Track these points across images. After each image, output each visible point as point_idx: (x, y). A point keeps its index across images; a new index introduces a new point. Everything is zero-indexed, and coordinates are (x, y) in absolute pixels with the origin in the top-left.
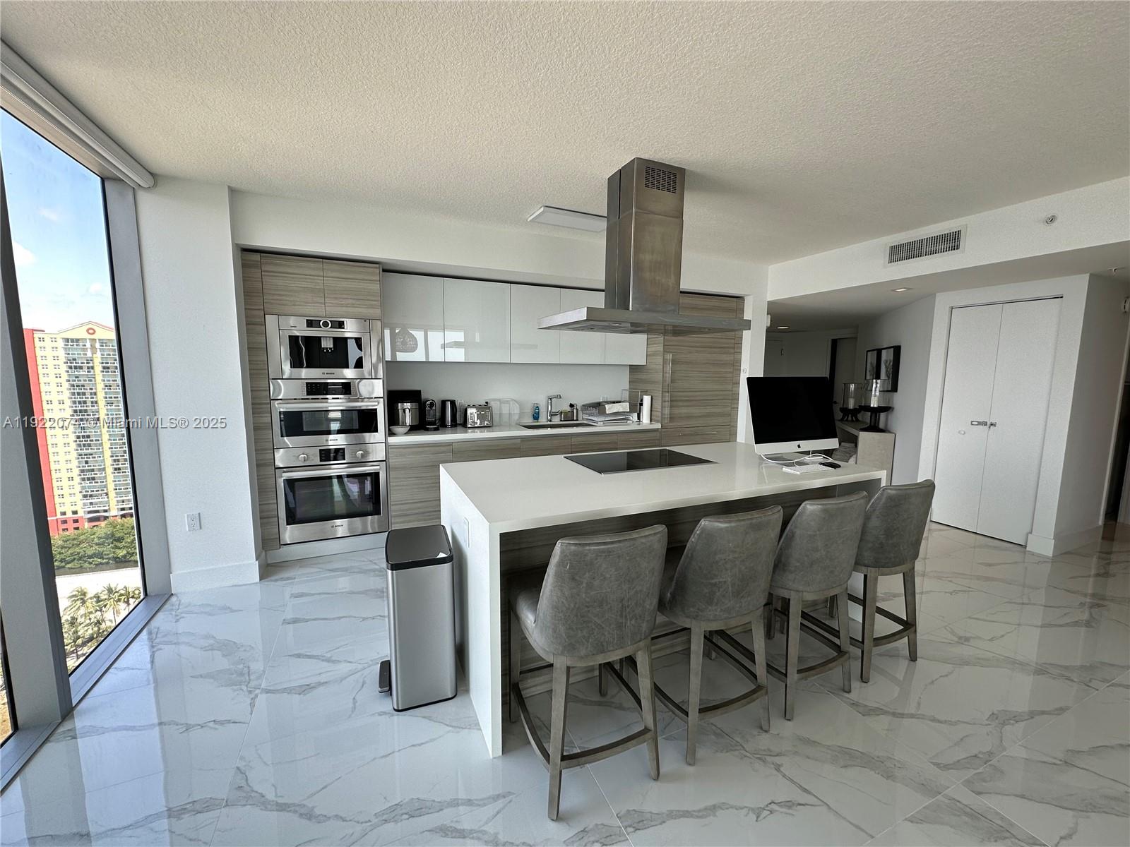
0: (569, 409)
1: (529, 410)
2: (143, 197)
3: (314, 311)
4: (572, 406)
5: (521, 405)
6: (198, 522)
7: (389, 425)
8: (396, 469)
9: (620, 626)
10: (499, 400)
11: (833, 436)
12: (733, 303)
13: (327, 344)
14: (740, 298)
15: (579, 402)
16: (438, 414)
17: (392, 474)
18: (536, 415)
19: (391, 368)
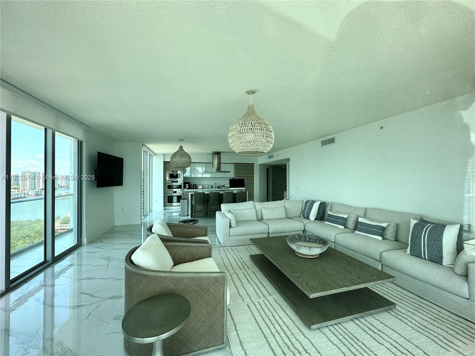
1: (210, 186)
2: (153, 156)
3: (173, 170)
4: (220, 185)
5: (208, 185)
6: (156, 201)
9: (200, 201)
10: (204, 184)
12: (252, 165)
13: (175, 175)
14: (254, 164)
15: (221, 185)
16: (193, 187)
17: (184, 196)
18: (212, 187)
19: (184, 178)
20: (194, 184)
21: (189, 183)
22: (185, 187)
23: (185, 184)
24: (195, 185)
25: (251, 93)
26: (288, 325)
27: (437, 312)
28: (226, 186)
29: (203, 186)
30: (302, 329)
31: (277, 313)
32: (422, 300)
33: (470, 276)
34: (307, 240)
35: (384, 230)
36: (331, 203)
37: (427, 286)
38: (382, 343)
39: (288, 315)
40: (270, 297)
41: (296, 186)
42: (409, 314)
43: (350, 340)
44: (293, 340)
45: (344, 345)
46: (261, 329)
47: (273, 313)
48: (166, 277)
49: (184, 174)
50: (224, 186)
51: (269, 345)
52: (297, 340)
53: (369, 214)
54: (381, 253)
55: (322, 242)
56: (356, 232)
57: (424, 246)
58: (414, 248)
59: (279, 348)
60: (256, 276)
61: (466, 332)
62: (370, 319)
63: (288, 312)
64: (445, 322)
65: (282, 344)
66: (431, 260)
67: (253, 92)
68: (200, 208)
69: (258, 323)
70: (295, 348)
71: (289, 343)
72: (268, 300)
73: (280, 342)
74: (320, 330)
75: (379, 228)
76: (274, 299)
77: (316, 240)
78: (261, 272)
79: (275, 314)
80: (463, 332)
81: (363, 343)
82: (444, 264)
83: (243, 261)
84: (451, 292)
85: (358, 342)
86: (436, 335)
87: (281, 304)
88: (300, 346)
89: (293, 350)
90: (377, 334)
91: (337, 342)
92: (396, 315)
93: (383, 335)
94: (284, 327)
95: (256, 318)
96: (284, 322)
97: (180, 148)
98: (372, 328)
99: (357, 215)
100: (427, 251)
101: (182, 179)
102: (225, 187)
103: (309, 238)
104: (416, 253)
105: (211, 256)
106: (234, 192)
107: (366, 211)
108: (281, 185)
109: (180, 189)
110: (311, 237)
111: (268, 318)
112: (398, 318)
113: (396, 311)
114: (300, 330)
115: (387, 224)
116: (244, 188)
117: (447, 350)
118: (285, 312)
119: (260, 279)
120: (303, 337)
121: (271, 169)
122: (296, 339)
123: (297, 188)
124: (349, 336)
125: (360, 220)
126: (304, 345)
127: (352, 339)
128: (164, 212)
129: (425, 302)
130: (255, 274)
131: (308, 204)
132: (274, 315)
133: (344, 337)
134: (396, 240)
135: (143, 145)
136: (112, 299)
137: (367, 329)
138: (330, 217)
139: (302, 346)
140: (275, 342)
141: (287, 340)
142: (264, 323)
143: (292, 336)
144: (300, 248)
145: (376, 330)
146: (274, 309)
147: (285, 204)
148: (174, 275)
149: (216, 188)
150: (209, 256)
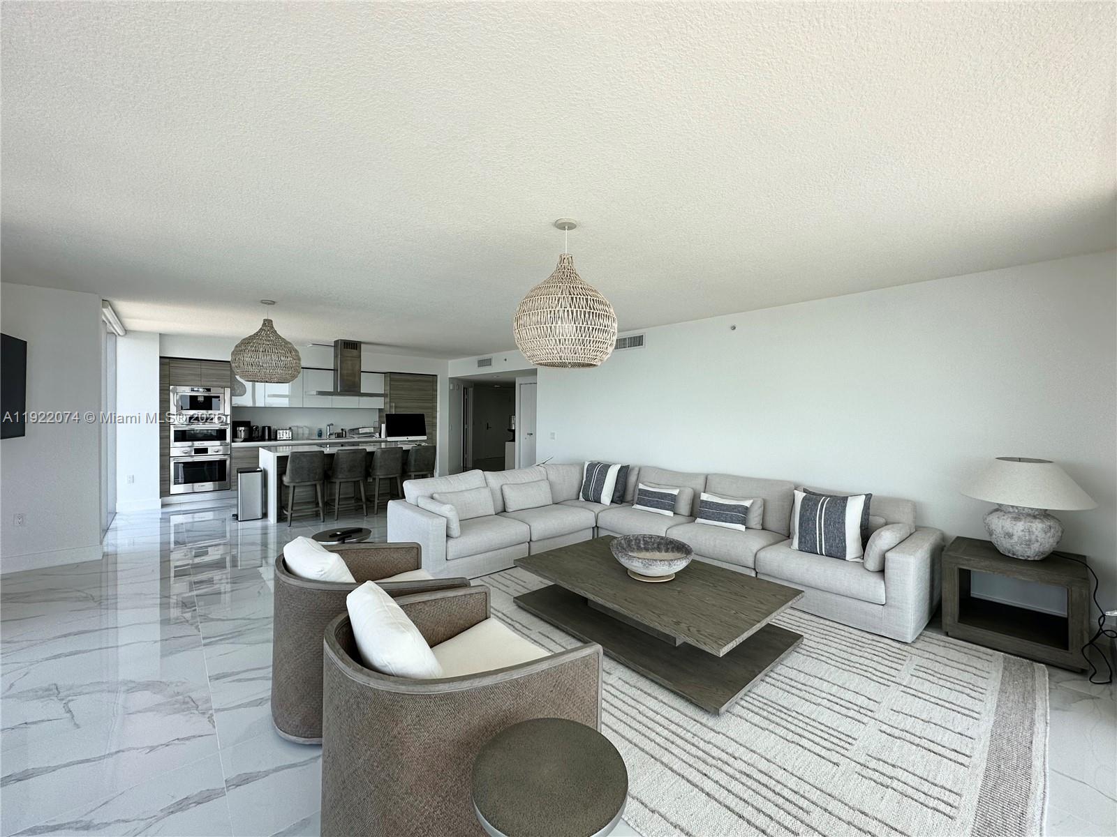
0: (341, 431)
1: (316, 432)
2: (119, 339)
3: (195, 384)
4: (342, 430)
5: (310, 429)
7: (233, 438)
8: (236, 458)
9: (309, 475)
10: (297, 427)
11: (425, 435)
12: (431, 379)
13: (202, 399)
14: (436, 376)
15: (348, 429)
16: (260, 434)
17: (232, 461)
18: (320, 435)
19: (235, 409)
20: (264, 428)
21: (249, 422)
22: (235, 435)
23: (235, 425)
24: (269, 428)
25: (566, 227)
26: (677, 722)
27: (847, 634)
28: (361, 431)
29: (294, 432)
30: (704, 721)
31: (644, 705)
32: (822, 621)
33: (888, 572)
34: (642, 546)
35: (746, 513)
36: (636, 466)
37: (829, 595)
38: (818, 702)
39: (665, 703)
40: (611, 676)
41: (553, 432)
42: (821, 646)
43: (779, 713)
44: (702, 744)
45: (777, 724)
46: (636, 745)
47: (638, 707)
48: (496, 686)
49: (233, 397)
50: (354, 431)
51: (671, 769)
52: (709, 743)
53: (713, 483)
54: (756, 554)
55: (673, 548)
56: (699, 520)
57: (820, 534)
58: (805, 538)
59: (691, 769)
60: (554, 641)
61: (889, 653)
62: (781, 669)
63: (661, 698)
64: (863, 647)
65: (691, 760)
66: (829, 555)
67: (571, 226)
68: (305, 493)
69: (623, 737)
70: (713, 758)
71: (700, 754)
72: (611, 685)
73: (685, 757)
74: (731, 713)
75: (740, 509)
76: (620, 678)
77: (659, 544)
78: (558, 631)
79: (642, 708)
80: (887, 654)
81: (797, 712)
82: (847, 559)
83: (503, 613)
84: (864, 599)
85: (789, 713)
86: (865, 668)
87: (638, 685)
88: (719, 751)
89: (714, 762)
90: (805, 691)
91: (765, 724)
92: (808, 653)
93: (812, 690)
94: (673, 727)
95: (615, 728)
96: (667, 719)
97: (264, 324)
98: (793, 683)
99: (692, 489)
100: (825, 540)
101: (228, 412)
102: (359, 434)
103: (646, 543)
104: (808, 547)
105: (488, 616)
106: (405, 447)
107: (707, 478)
108: (488, 428)
109: (218, 443)
110: (649, 540)
111: (634, 719)
112: (813, 658)
113: (803, 646)
114: (701, 724)
115: (752, 501)
116: (424, 438)
117: (887, 686)
118: (656, 698)
119: (567, 645)
120: (713, 734)
121: (471, 390)
122: (705, 741)
123: (556, 435)
124: (774, 708)
125: (704, 497)
126: (723, 747)
127: (781, 711)
128: (162, 513)
129: (827, 623)
130: (548, 637)
131: (596, 471)
132: (641, 710)
133: (768, 712)
134: (763, 529)
135: (105, 302)
136: (181, 809)
137: (788, 688)
138: (645, 495)
139: (723, 751)
140: (677, 760)
141: (694, 750)
142: (633, 731)
143: (696, 738)
144: (651, 565)
145: (800, 686)
146: (633, 699)
147: (548, 472)
148: (512, 675)
149: (333, 437)
150: (484, 617)
